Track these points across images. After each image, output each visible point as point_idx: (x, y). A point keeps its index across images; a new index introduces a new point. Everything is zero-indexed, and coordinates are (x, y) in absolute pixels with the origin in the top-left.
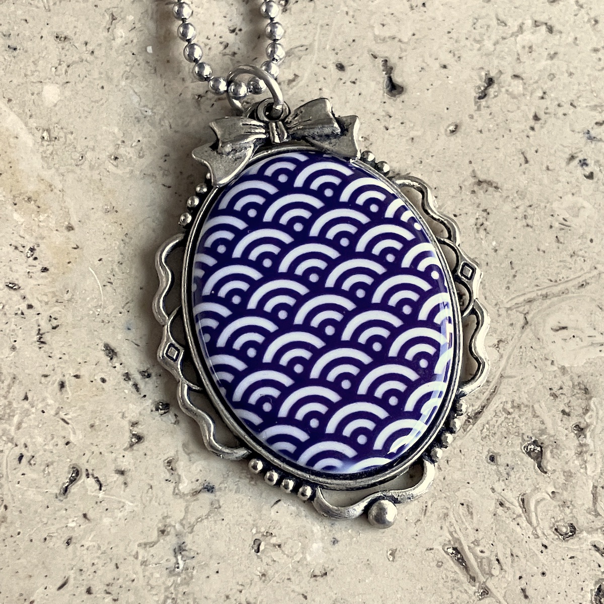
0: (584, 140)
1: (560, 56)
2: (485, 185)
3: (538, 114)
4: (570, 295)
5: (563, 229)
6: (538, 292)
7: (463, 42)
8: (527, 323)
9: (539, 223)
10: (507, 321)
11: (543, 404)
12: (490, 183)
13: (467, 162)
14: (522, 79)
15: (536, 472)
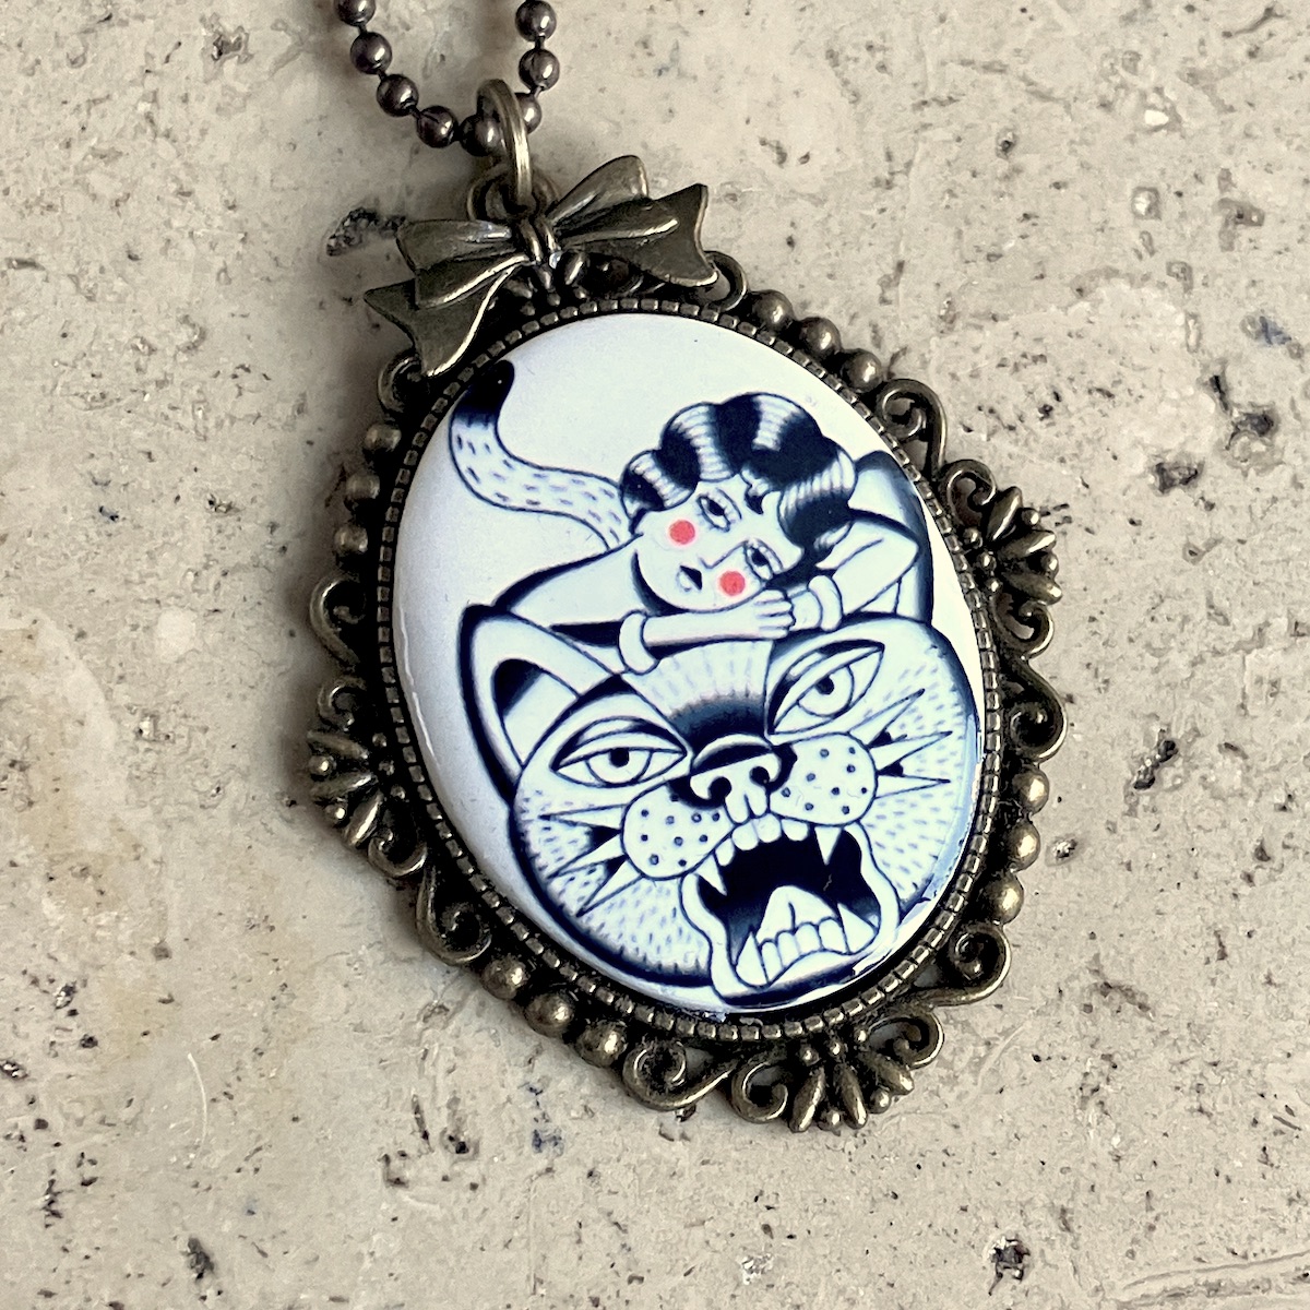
3: (1266, 847)
5: (1282, 1133)
6: (1199, 1275)
7: (1122, 647)
9: (1228, 1107)
12: (1128, 993)
13: (1084, 933)
14: (1245, 757)
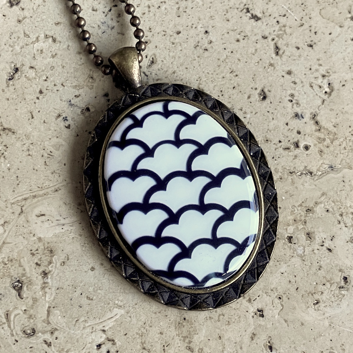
0: (67, 106)
1: (58, 56)
2: (7, 131)
4: (49, 196)
8: (22, 212)
10: (11, 211)
11: (25, 259)
15: (16, 298)
